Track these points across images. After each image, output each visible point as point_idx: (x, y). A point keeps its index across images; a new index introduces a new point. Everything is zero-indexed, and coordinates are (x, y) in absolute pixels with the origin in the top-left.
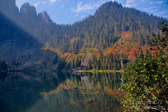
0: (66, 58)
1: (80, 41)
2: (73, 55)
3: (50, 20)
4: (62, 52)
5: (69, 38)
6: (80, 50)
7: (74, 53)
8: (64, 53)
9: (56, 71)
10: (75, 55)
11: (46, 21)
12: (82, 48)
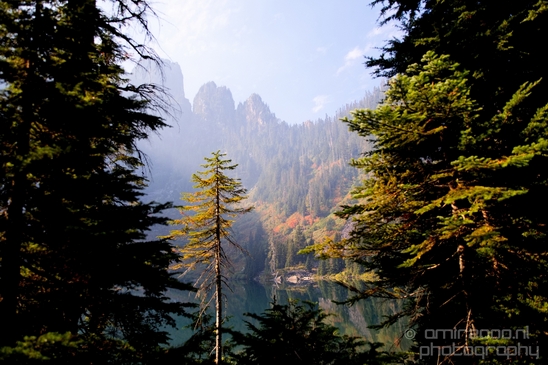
0: (289, 233)
1: (344, 169)
2: (311, 221)
3: (270, 118)
4: (284, 212)
5: (314, 166)
6: (337, 200)
7: (315, 214)
8: (288, 216)
9: (239, 279)
10: (318, 219)
11: (257, 123)
12: (346, 194)
